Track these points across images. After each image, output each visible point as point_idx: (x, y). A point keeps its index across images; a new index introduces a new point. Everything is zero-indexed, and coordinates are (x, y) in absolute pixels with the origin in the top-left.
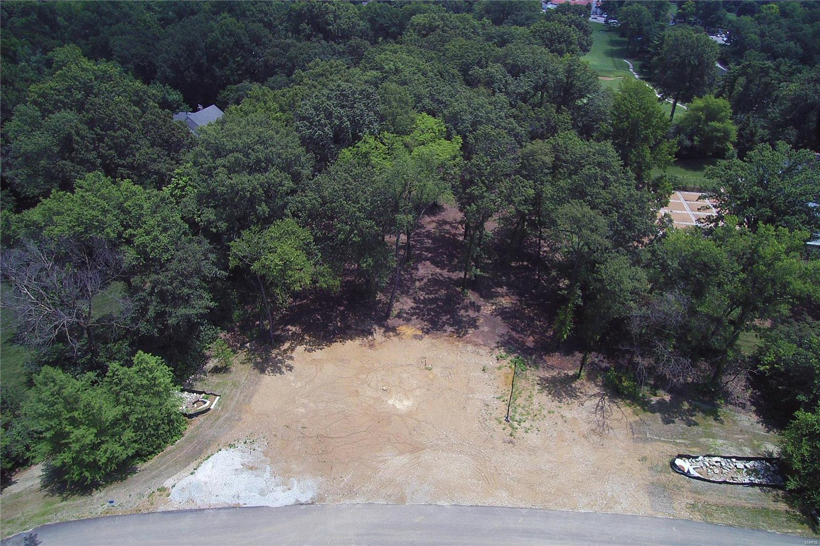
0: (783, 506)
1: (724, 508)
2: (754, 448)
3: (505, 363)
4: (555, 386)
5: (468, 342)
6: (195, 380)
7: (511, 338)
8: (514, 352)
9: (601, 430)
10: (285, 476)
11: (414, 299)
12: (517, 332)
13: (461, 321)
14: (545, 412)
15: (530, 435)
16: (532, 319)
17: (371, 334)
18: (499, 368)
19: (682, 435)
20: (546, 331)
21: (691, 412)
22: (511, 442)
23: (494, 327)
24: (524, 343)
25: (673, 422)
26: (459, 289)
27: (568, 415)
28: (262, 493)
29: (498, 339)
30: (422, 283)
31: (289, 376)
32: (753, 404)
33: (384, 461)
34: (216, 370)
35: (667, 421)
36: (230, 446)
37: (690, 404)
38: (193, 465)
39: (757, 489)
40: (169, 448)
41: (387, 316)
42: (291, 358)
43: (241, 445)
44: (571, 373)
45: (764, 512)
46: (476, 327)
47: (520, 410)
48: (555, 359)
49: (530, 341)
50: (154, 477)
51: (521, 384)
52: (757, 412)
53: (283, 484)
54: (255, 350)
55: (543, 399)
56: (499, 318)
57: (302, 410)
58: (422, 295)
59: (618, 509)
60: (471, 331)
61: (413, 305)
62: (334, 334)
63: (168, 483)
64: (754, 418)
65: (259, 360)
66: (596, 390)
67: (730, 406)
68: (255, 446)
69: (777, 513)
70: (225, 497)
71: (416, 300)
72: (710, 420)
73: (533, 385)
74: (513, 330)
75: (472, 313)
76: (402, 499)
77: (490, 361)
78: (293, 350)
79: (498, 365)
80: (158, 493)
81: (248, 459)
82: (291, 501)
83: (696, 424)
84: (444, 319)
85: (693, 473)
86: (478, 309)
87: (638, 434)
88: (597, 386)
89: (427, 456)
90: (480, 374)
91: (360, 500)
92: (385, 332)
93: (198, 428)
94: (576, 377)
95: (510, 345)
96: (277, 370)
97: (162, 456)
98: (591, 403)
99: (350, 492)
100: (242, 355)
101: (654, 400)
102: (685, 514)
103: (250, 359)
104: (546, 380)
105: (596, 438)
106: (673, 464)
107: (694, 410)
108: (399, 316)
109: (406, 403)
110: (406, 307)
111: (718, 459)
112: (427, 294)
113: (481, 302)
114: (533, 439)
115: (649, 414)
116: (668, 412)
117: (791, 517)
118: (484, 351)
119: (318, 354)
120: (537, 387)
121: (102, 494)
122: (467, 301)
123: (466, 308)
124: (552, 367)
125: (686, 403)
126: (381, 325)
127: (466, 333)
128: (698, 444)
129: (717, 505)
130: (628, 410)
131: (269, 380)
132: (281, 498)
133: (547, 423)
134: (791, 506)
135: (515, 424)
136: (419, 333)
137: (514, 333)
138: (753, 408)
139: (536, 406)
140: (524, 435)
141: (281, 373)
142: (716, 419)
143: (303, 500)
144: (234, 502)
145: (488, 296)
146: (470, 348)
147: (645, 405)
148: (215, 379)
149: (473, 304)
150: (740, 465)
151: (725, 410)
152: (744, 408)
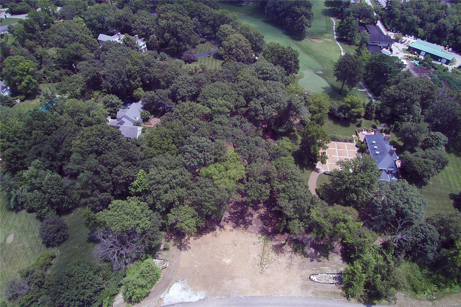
0: (341, 291)
1: (322, 292)
2: (337, 269)
3: (261, 240)
4: (277, 249)
5: (248, 232)
6: (159, 254)
7: (264, 228)
8: (265, 235)
9: (290, 266)
10: (195, 291)
11: (229, 212)
12: (266, 225)
13: (246, 222)
14: (273, 260)
15: (268, 270)
16: (271, 219)
17: (215, 230)
18: (259, 242)
19: (315, 266)
20: (276, 224)
21: (320, 257)
22: (262, 273)
23: (258, 224)
24: (268, 230)
25: (313, 261)
26: (245, 207)
27: (280, 260)
28: (189, 297)
29: (259, 229)
30: (232, 204)
31: (190, 251)
32: (341, 252)
33: (224, 283)
34: (165, 249)
35: (312, 261)
36: (177, 281)
37: (320, 253)
38: (167, 289)
39: (334, 285)
40: (157, 282)
41: (220, 221)
42: (189, 243)
43: (180, 281)
44: (283, 242)
45: (334, 293)
46: (251, 225)
47: (265, 260)
48: (278, 237)
49: (270, 229)
50: (157, 295)
51: (266, 248)
52: (342, 255)
53: (195, 294)
54: (176, 239)
55: (273, 255)
56: (260, 219)
57: (196, 266)
58: (232, 210)
59: (291, 294)
60: (250, 226)
61: (229, 215)
62: (202, 231)
63: (162, 296)
64: (340, 257)
65: (179, 244)
66: (290, 249)
67: (333, 253)
68: (184, 281)
69: (338, 293)
70: (179, 300)
71: (230, 213)
72: (325, 260)
73: (270, 249)
74: (264, 225)
75: (250, 218)
76: (229, 296)
77: (256, 240)
78: (189, 239)
79: (259, 241)
80: (160, 300)
81: (183, 286)
82: (198, 299)
83: (321, 261)
84: (240, 221)
85: (316, 280)
86: (252, 215)
87: (301, 267)
88: (291, 247)
89: (236, 280)
90: (252, 246)
91: (218, 297)
92: (220, 228)
93: (164, 274)
94: (284, 244)
95: (263, 232)
96: (186, 249)
97: (156, 286)
98: (288, 255)
99: (215, 295)
100: (172, 242)
101: (309, 252)
102: (310, 295)
103: (175, 244)
104: (274, 246)
105: (288, 269)
106: (310, 278)
107: (321, 256)
108: (224, 221)
109: (229, 260)
110: (227, 217)
111: (325, 274)
112: (234, 210)
113: (253, 212)
114: (269, 271)
115: (306, 258)
116: (312, 258)
117: (342, 294)
118: (254, 235)
119: (198, 241)
120: (271, 250)
121: (144, 302)
122: (248, 212)
123: (248, 216)
124: (276, 240)
125: (319, 253)
126: (218, 225)
127: (248, 227)
128: (319, 269)
129: (320, 292)
130: (299, 257)
131: (183, 253)
132: (195, 298)
133: (273, 265)
134: (343, 291)
135: (263, 266)
136: (232, 228)
137: (264, 226)
138: (341, 254)
139: (270, 258)
140: (266, 270)
141: (187, 250)
142: (327, 259)
143: (202, 299)
144: (182, 301)
145: (256, 208)
146: (249, 234)
147: (305, 255)
148: (165, 253)
149: (250, 213)
150: (331, 276)
151: (331, 255)
152: (337, 254)
